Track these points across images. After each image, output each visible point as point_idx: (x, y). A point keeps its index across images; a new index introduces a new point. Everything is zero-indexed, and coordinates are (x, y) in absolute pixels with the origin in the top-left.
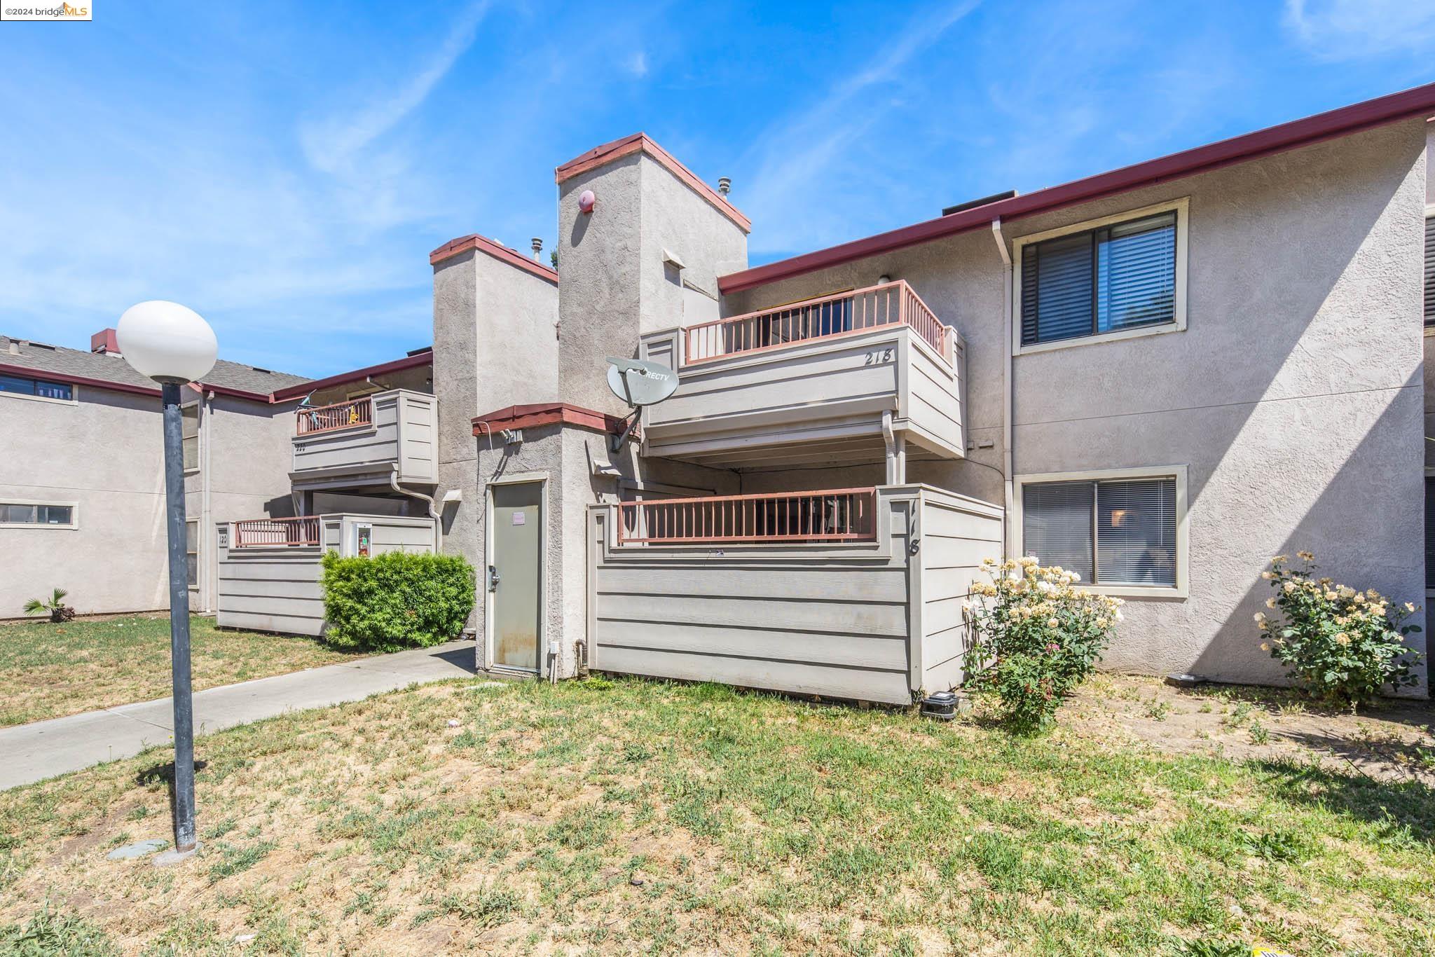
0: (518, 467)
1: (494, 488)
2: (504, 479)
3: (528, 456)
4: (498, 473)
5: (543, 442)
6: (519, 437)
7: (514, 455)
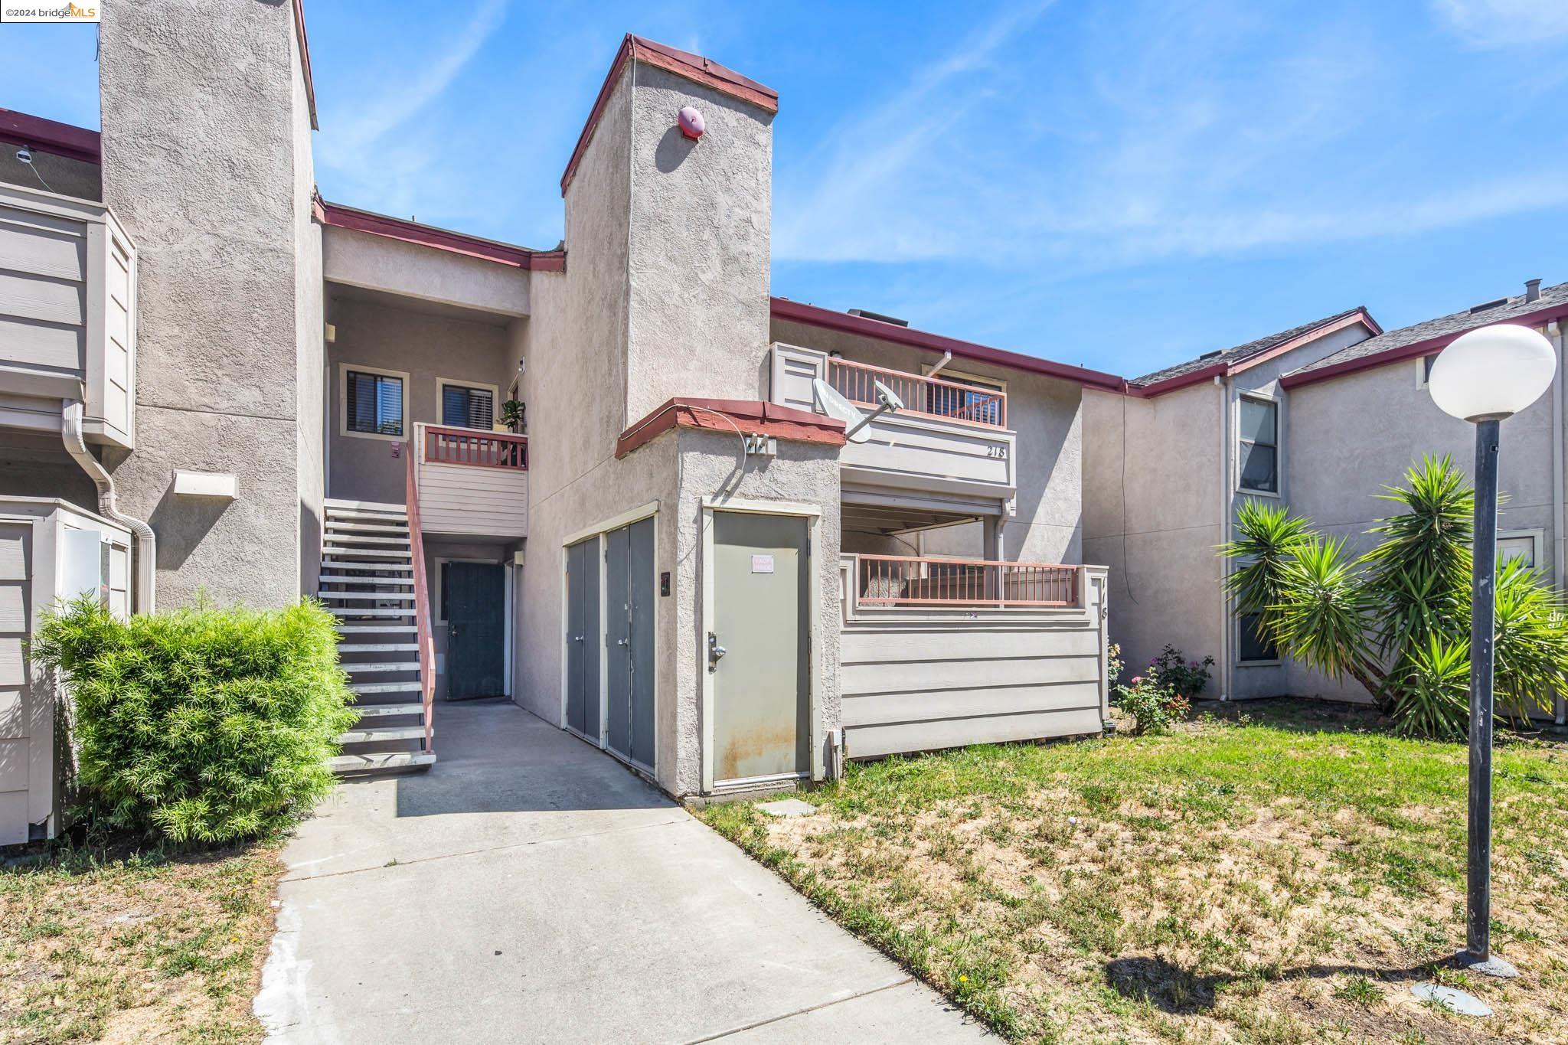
0: (764, 490)
1: (718, 514)
2: (735, 503)
3: (782, 478)
4: (725, 492)
5: (809, 465)
6: (772, 448)
7: (756, 471)
